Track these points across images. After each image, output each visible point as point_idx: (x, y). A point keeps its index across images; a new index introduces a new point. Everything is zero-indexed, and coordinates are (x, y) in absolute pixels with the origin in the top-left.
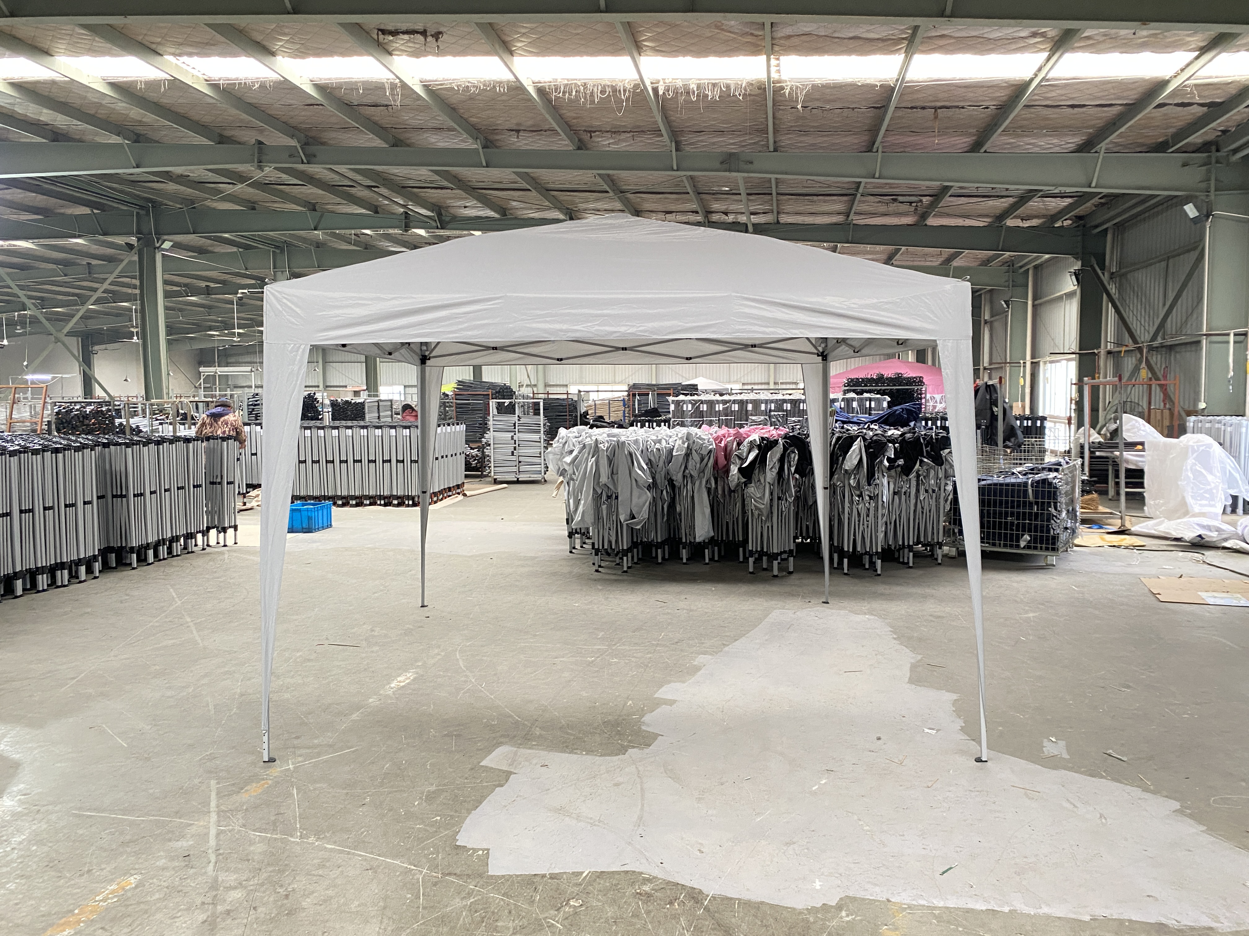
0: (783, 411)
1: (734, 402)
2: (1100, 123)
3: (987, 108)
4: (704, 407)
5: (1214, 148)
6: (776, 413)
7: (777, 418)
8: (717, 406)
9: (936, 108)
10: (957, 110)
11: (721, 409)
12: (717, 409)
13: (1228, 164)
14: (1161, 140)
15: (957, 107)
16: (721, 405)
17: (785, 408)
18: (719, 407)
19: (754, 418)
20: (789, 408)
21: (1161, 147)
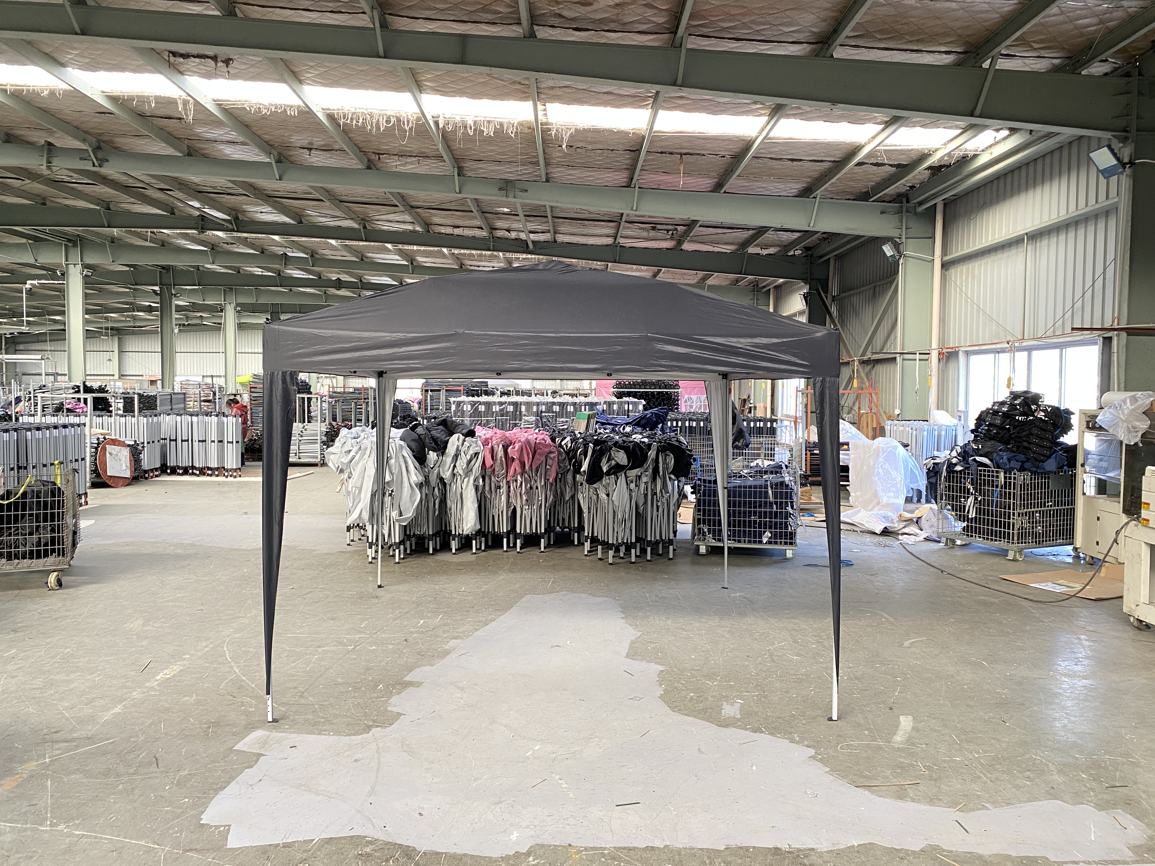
0: (553, 412)
1: (510, 404)
2: (815, 175)
3: (724, 157)
4: (482, 408)
5: (904, 200)
6: (547, 414)
7: (548, 419)
8: (494, 407)
9: (681, 154)
10: (699, 156)
11: (498, 410)
12: (494, 410)
13: (916, 214)
14: (864, 190)
15: (699, 154)
16: (498, 406)
17: (554, 410)
18: (496, 408)
19: (526, 418)
20: (558, 410)
21: (864, 196)
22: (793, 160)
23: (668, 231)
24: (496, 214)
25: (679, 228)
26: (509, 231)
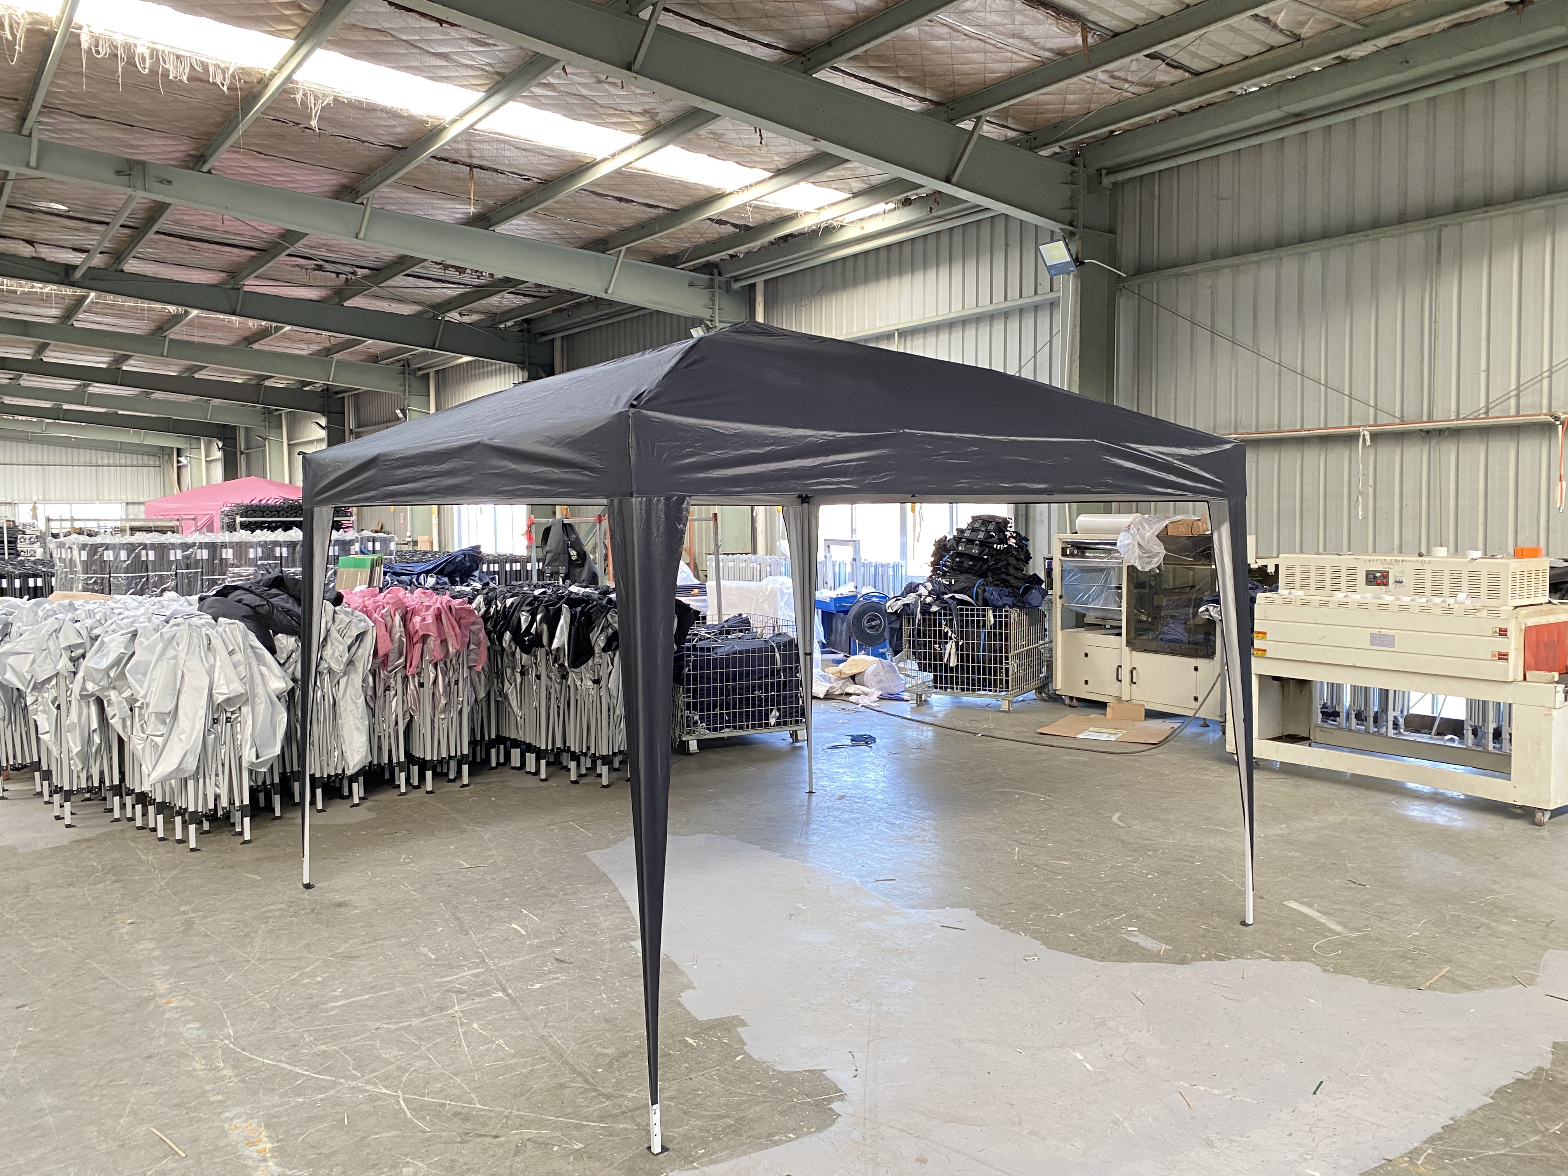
0: (276, 558)
1: (202, 546)
2: (627, 223)
3: (528, 180)
5: (716, 271)
6: (265, 562)
7: (267, 570)
8: (172, 552)
9: (471, 167)
10: (494, 174)
11: (179, 557)
12: (172, 558)
14: (670, 253)
15: (496, 171)
16: (179, 552)
17: (278, 554)
18: (176, 555)
19: (236, 570)
20: (285, 554)
21: (670, 260)
22: (620, 199)
23: (338, 274)
24: (31, 211)
25: (360, 272)
26: (31, 243)
